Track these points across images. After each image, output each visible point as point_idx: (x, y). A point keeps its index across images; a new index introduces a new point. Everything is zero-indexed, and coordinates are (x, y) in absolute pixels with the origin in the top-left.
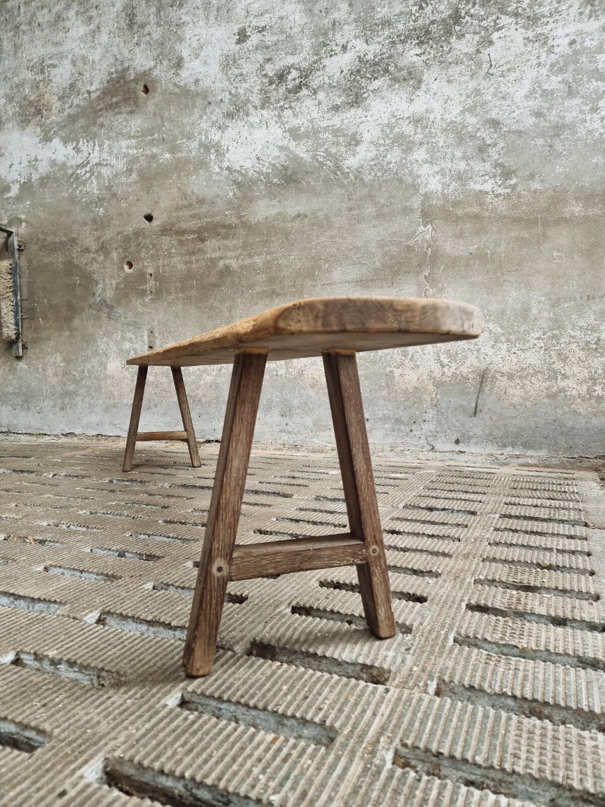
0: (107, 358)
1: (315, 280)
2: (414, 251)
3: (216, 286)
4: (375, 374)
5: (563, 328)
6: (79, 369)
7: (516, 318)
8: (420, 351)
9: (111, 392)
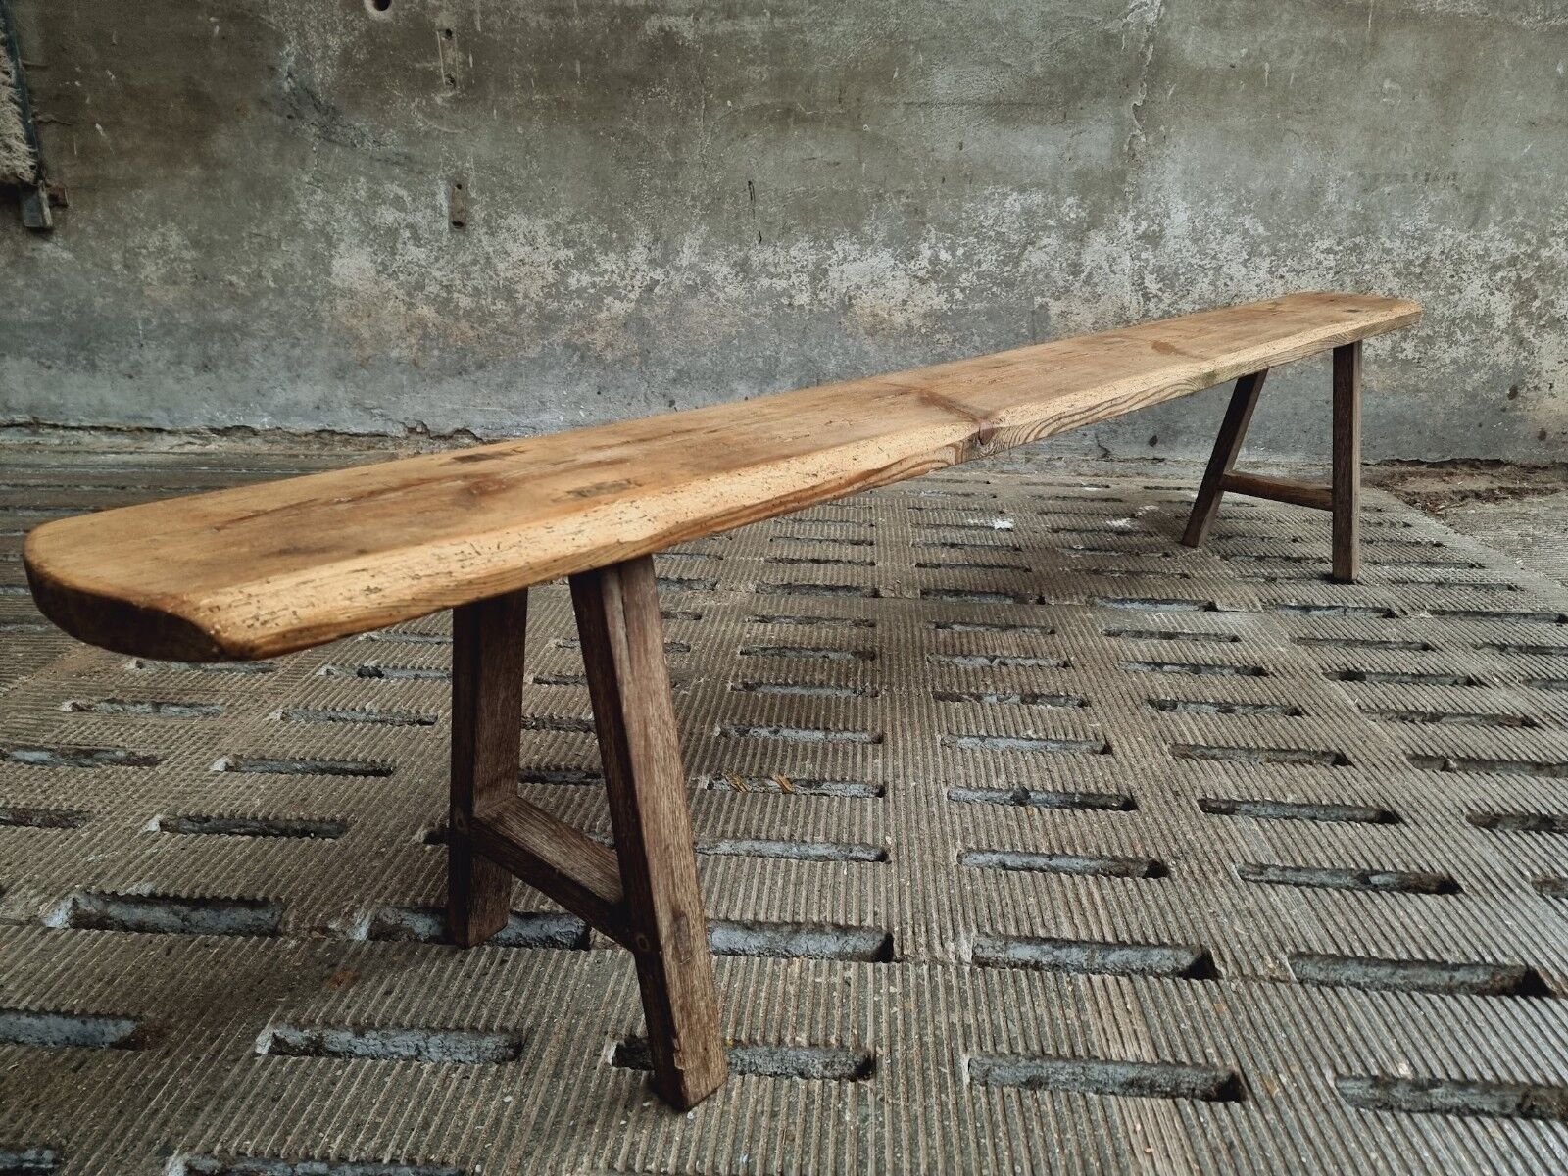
0: (331, 244)
1: (894, 93)
2: (1118, 47)
3: (638, 81)
4: (1010, 310)
5: (1374, 233)
6: (245, 269)
7: (1296, 207)
8: (1105, 265)
9: (350, 329)
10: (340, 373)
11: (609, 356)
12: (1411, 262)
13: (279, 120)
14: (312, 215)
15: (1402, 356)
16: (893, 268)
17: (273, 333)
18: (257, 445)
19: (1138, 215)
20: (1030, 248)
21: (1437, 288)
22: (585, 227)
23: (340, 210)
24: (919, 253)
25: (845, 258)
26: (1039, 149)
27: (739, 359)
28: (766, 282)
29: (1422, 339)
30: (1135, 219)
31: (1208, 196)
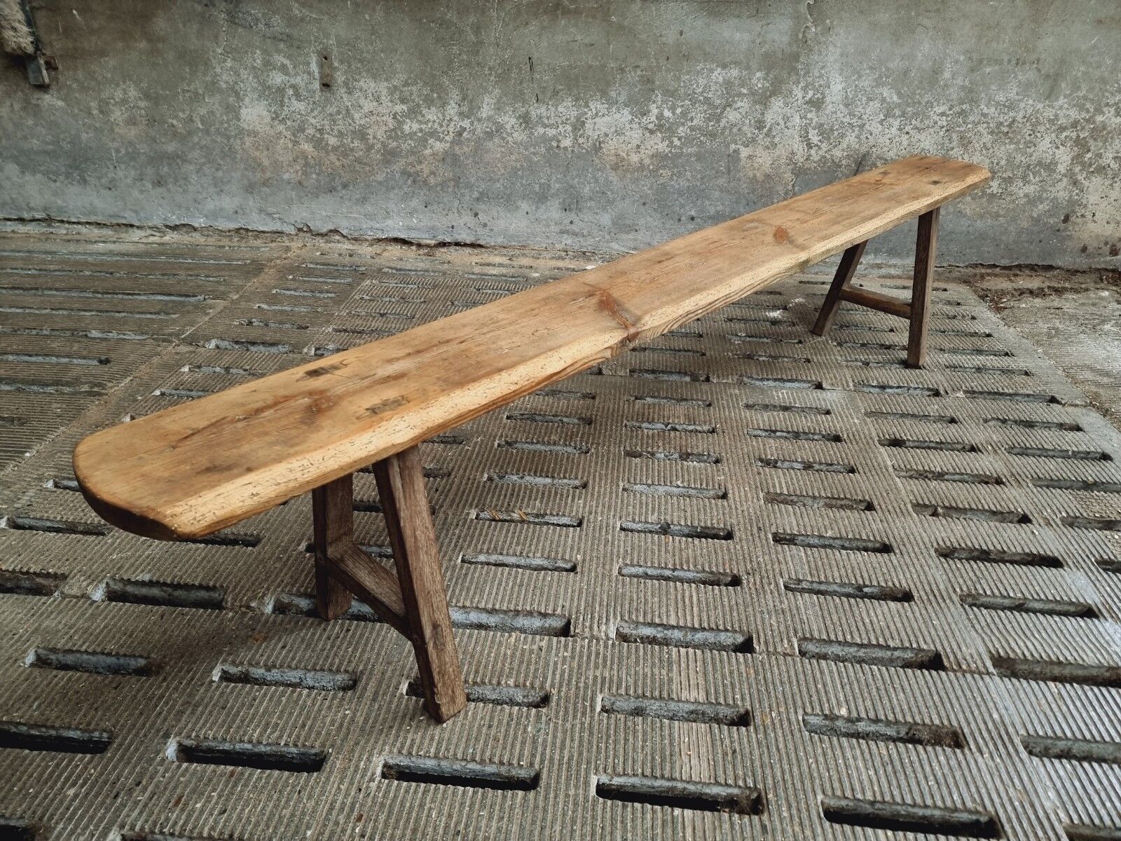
0: (239, 98)
4: (713, 153)
5: (976, 102)
6: (181, 115)
7: (921, 82)
8: (782, 123)
9: (255, 159)
10: (250, 188)
11: (432, 181)
12: (1001, 123)
13: (199, 8)
14: (225, 77)
15: (989, 191)
16: (631, 122)
17: (203, 160)
18: (197, 238)
19: (807, 86)
20: (728, 109)
21: (1018, 143)
22: (414, 89)
23: (244, 74)
24: (649, 111)
25: (597, 114)
26: (738, 36)
27: (522, 185)
28: (541, 130)
29: (1004, 179)
30: (805, 89)
31: (858, 73)
